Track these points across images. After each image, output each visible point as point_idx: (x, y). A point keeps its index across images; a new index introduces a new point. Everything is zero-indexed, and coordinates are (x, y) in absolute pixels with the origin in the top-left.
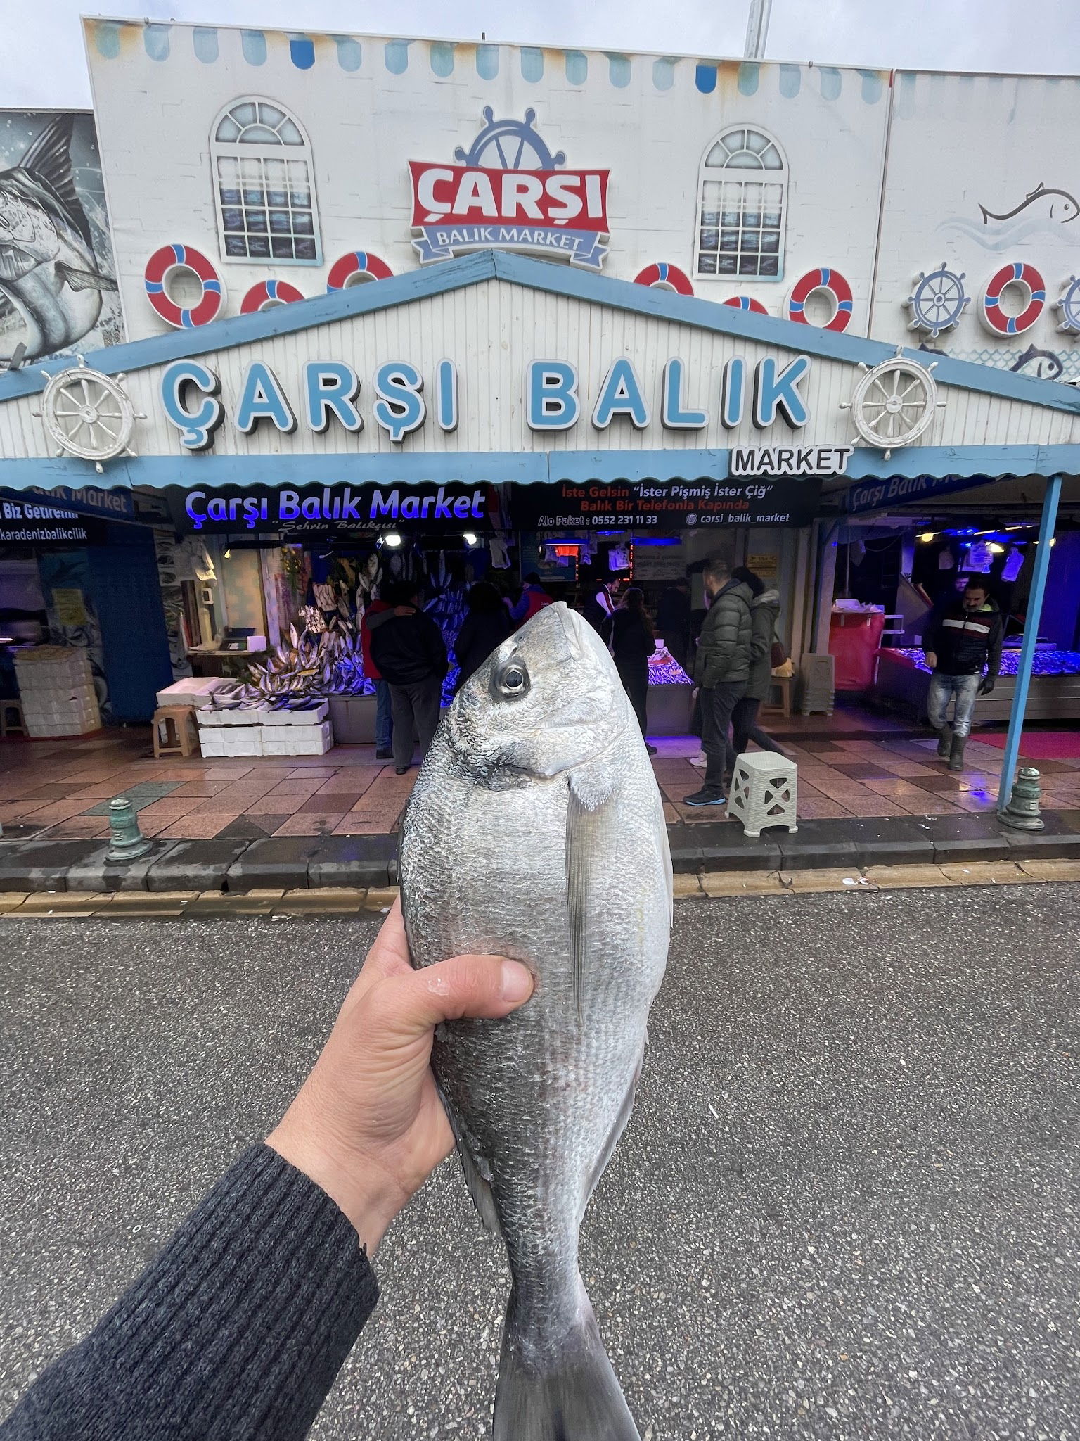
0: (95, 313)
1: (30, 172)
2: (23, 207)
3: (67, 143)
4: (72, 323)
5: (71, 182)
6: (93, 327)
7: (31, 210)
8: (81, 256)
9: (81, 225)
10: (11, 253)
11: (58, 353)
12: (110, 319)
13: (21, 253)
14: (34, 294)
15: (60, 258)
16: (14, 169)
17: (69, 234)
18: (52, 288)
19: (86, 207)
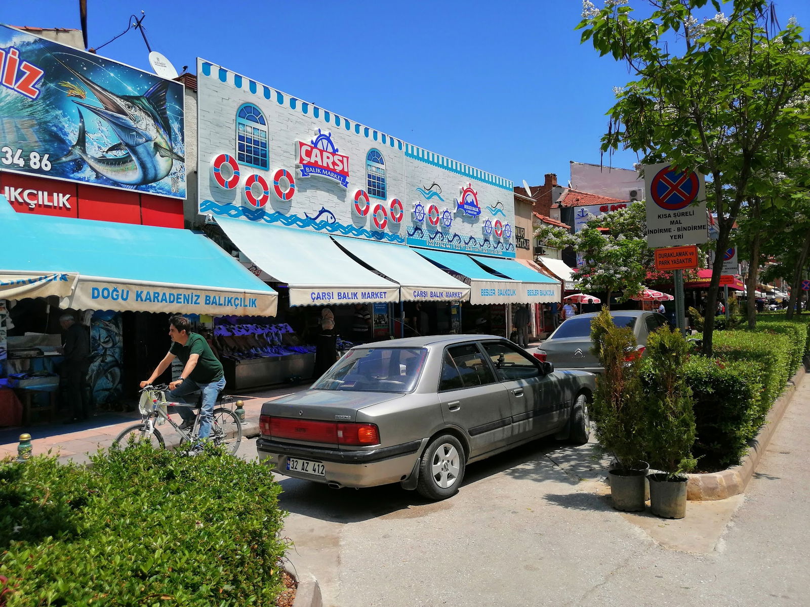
0: (169, 168)
1: (148, 100)
2: (143, 114)
3: (165, 92)
4: (158, 172)
5: (165, 109)
6: (167, 175)
7: (146, 117)
8: (166, 142)
9: (168, 129)
10: (134, 133)
11: (150, 184)
12: (175, 173)
13: (139, 135)
14: (142, 155)
15: (157, 141)
16: (141, 96)
17: (161, 131)
18: (152, 154)
19: (171, 121)
